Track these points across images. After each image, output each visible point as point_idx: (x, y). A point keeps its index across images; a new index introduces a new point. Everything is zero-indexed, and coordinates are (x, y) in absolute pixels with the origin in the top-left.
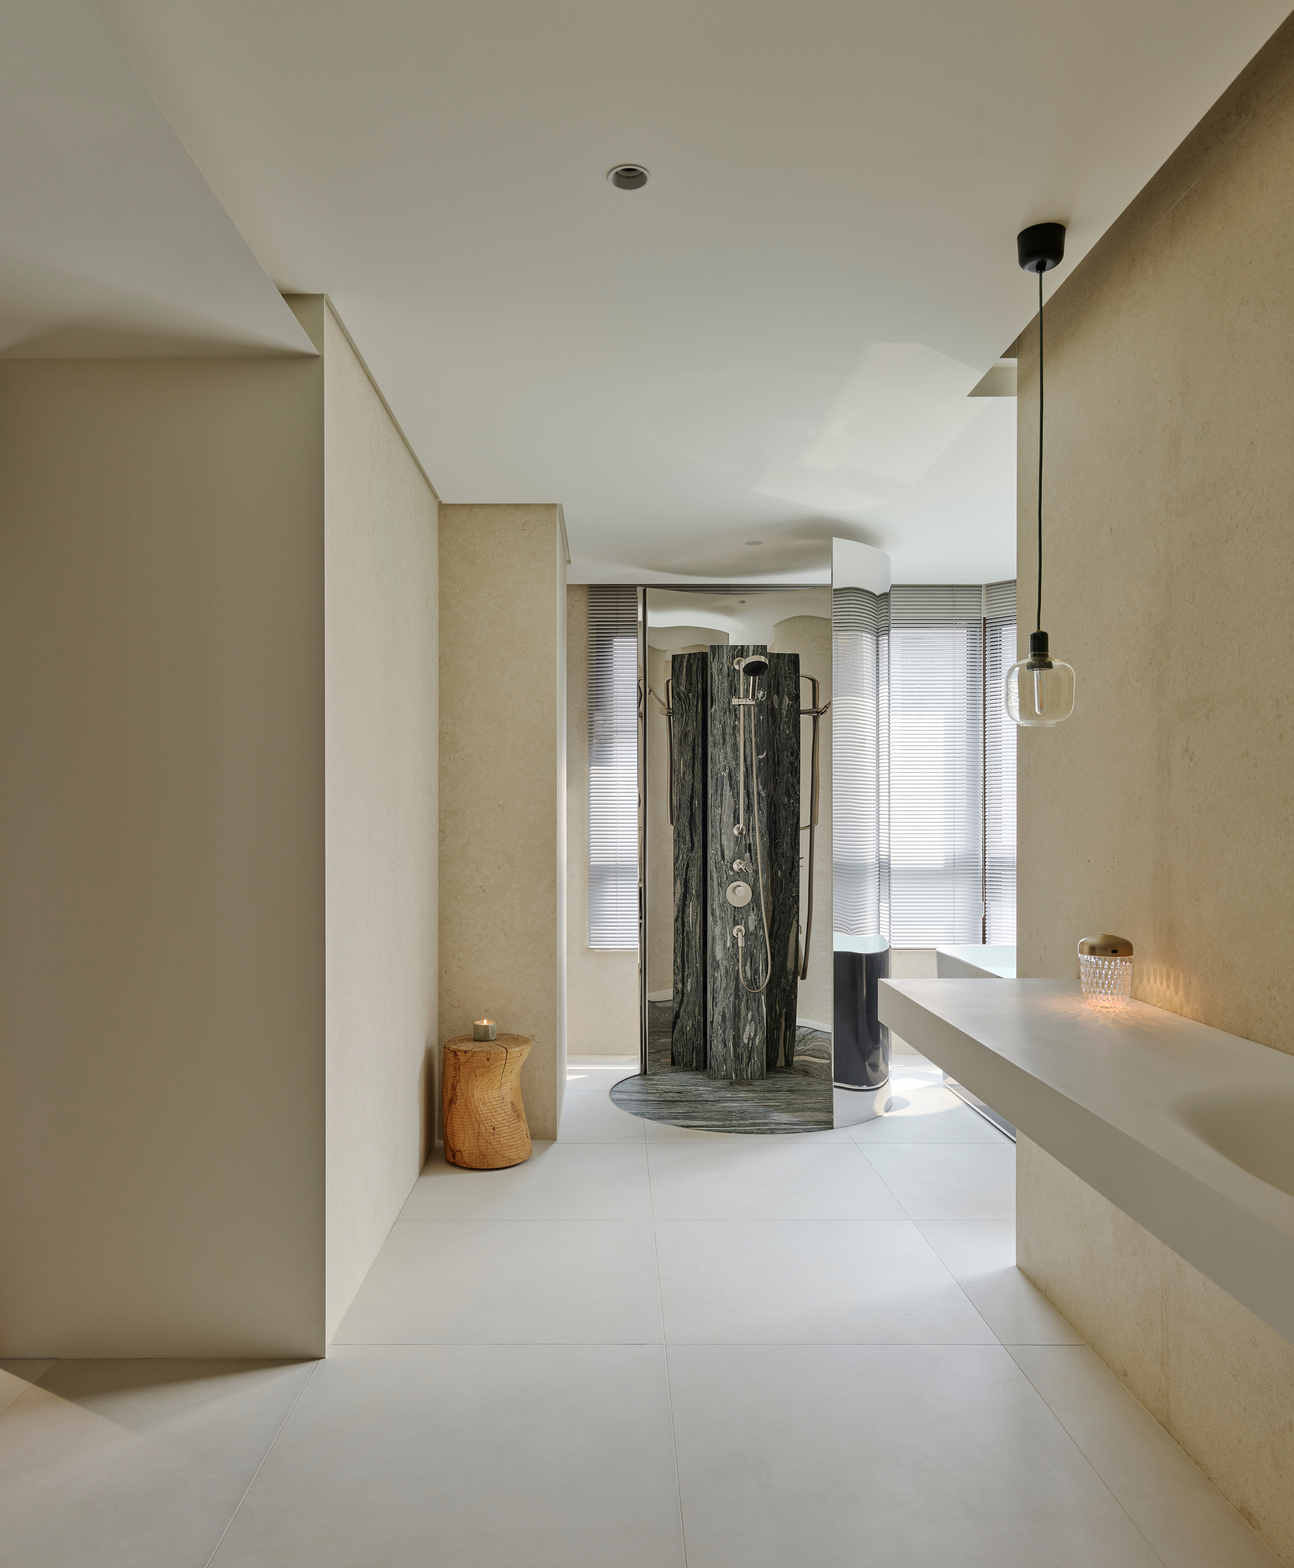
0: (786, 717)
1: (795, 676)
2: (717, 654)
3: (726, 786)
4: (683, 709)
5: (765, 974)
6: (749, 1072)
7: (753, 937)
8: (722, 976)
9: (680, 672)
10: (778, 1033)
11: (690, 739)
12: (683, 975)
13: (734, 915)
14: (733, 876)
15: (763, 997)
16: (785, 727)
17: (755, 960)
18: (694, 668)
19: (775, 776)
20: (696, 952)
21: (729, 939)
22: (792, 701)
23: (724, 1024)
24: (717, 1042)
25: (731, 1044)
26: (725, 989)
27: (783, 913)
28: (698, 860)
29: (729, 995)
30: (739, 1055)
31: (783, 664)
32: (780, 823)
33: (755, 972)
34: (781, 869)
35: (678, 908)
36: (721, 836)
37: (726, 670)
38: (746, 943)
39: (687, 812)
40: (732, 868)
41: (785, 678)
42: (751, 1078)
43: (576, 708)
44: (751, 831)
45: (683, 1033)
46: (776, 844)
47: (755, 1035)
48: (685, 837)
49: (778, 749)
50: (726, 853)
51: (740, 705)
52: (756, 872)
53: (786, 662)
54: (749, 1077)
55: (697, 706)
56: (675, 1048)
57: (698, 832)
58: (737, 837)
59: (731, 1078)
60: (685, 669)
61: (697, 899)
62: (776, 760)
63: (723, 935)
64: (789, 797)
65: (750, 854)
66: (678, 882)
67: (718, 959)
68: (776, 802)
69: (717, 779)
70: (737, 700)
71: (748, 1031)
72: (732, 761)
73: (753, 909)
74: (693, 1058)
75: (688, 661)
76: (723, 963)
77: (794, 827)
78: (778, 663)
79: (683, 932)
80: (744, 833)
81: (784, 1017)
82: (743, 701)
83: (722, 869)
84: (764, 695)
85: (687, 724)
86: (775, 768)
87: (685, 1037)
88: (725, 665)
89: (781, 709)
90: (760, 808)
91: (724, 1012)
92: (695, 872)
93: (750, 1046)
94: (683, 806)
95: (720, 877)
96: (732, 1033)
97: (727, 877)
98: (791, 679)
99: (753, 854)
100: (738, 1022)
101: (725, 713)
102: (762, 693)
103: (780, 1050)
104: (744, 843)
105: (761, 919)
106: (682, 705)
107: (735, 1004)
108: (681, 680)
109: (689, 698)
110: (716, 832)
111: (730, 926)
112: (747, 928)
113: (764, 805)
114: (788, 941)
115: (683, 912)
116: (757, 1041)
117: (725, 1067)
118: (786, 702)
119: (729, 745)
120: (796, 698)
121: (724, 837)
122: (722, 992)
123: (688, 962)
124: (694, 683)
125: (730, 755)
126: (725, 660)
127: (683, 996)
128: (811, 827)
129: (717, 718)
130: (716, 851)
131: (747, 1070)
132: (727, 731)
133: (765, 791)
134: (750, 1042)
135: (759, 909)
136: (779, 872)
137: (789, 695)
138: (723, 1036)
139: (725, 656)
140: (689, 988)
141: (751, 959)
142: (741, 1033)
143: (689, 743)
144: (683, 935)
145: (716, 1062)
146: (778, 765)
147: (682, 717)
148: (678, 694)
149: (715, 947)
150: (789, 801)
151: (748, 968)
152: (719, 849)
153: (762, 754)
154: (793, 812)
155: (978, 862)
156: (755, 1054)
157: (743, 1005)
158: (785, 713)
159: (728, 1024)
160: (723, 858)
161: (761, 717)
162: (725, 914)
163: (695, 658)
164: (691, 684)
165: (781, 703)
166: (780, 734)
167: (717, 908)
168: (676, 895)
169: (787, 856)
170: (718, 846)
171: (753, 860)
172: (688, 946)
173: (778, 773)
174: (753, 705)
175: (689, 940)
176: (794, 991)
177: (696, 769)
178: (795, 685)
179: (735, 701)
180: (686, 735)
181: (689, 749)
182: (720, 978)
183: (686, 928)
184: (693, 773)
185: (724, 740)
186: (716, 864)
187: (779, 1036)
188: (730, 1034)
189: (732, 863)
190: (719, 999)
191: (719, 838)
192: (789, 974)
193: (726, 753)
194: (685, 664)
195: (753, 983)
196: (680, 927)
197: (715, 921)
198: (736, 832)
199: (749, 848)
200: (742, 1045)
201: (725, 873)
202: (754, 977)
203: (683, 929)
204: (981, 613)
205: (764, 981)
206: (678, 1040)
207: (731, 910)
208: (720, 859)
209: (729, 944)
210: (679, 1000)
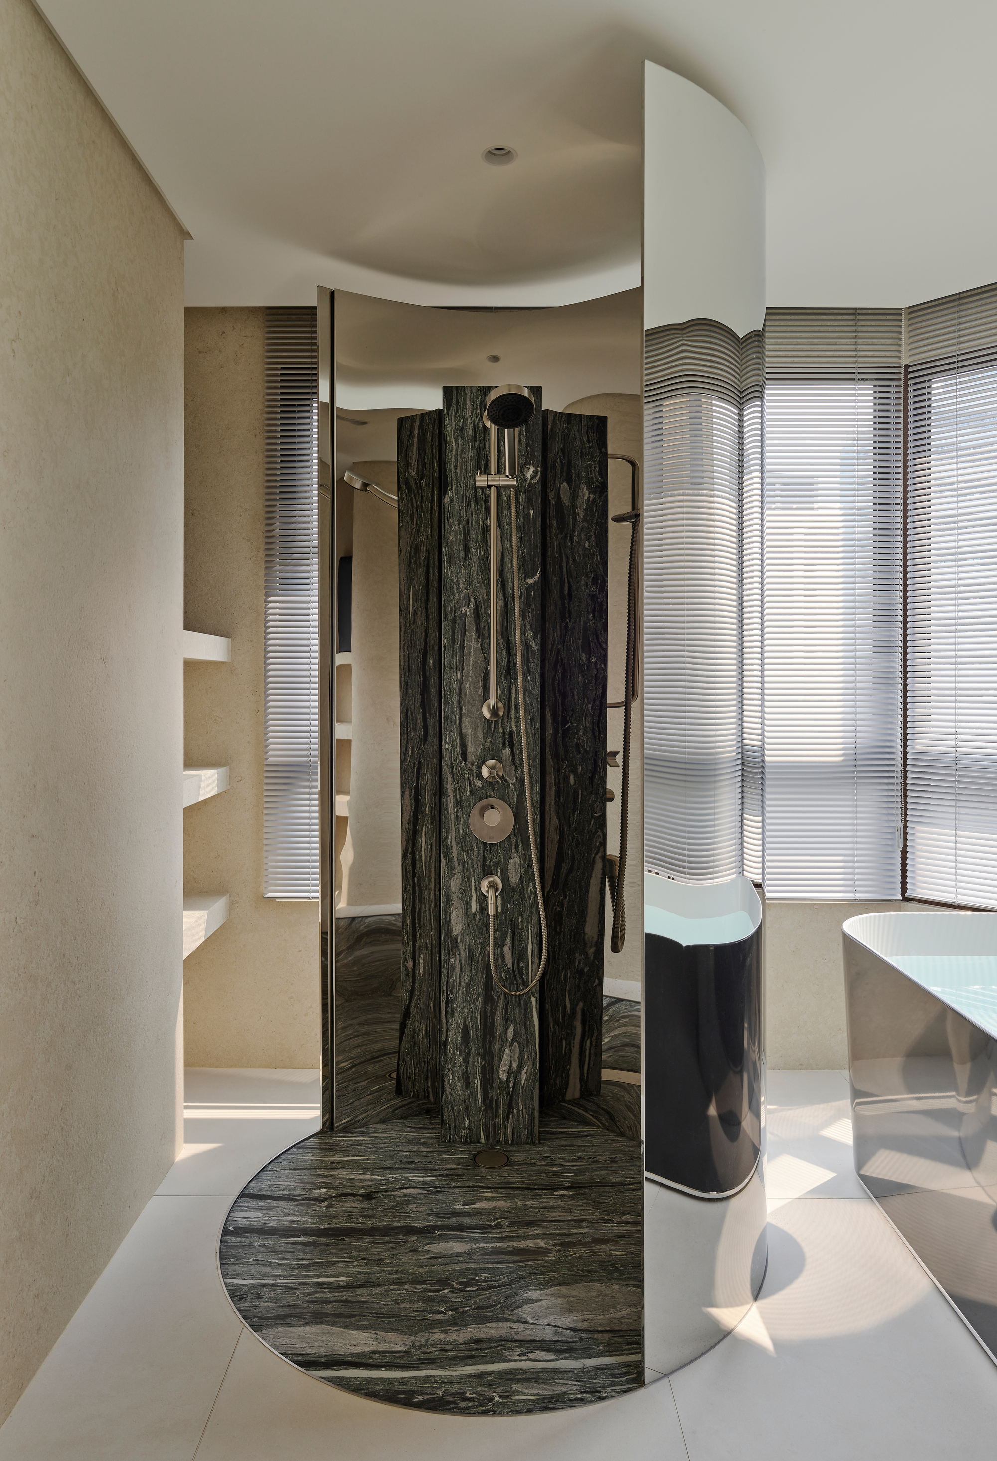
0: (585, 520)
1: (600, 452)
2: (454, 402)
3: (470, 632)
4: (413, 507)
5: (537, 960)
6: (509, 1131)
7: (516, 896)
8: (463, 962)
9: (410, 445)
10: (569, 1044)
11: (423, 555)
12: (414, 945)
13: (484, 858)
14: (483, 788)
15: (533, 1000)
16: (583, 536)
17: (520, 935)
18: (428, 437)
19: (563, 618)
20: (430, 910)
21: (474, 898)
22: (594, 493)
23: (467, 1046)
24: (453, 1078)
25: (478, 1082)
26: (468, 986)
27: (577, 845)
28: (433, 758)
29: (474, 997)
30: (491, 1101)
31: (578, 431)
32: (573, 696)
33: (520, 956)
34: (574, 771)
35: (407, 836)
36: (460, 718)
37: (469, 429)
38: (504, 905)
39: (419, 677)
40: (479, 775)
41: (582, 455)
42: (513, 1141)
43: (246, 510)
44: (513, 711)
45: (415, 1043)
46: (566, 733)
47: (520, 1067)
48: (416, 718)
49: (569, 572)
50: (470, 748)
51: (489, 487)
52: (521, 781)
53: (584, 429)
54: (510, 1139)
55: (432, 500)
56: (402, 1066)
57: (433, 710)
58: (489, 722)
59: (479, 1141)
60: (416, 440)
61: (432, 823)
62: (566, 591)
63: (465, 893)
64: (589, 654)
65: (512, 751)
66: (407, 792)
67: (455, 933)
68: (566, 661)
69: (454, 620)
70: (484, 477)
71: (508, 1059)
72: (481, 587)
73: (517, 847)
74: (428, 1087)
75: (421, 426)
76: (464, 942)
77: (598, 703)
78: (570, 431)
79: (414, 875)
80: (501, 713)
81: (579, 1016)
82: (495, 480)
83: (463, 776)
84: (536, 472)
85: (418, 532)
86: (563, 604)
87: (417, 1049)
88: (469, 421)
89: (574, 506)
90: (529, 671)
91: (465, 1026)
92: (427, 777)
93: (511, 1084)
94: (413, 667)
95: (460, 790)
96: (480, 1062)
97: (471, 791)
98: (592, 457)
99: (516, 751)
100: (490, 1043)
101: (468, 505)
102: (532, 469)
103: (571, 1072)
104: (501, 731)
105: (530, 865)
106: (412, 500)
107: (485, 1012)
108: (411, 458)
109: (421, 488)
110: (453, 713)
111: (477, 875)
112: (505, 879)
113: (535, 664)
114: (587, 891)
115: (414, 844)
116: (524, 1076)
117: (467, 1122)
118: (584, 495)
119: (475, 560)
120: (602, 489)
121: (466, 721)
122: (462, 991)
123: (420, 926)
124: (428, 462)
125: (477, 578)
126: (468, 412)
127: (414, 983)
128: (627, 704)
129: (455, 513)
130: (453, 746)
131: (506, 1128)
132: (472, 535)
133: (538, 641)
134: (512, 1079)
135: (527, 847)
136: (572, 777)
137: (589, 483)
138: (464, 1067)
139: (469, 405)
140: (421, 969)
141: (513, 933)
142: (495, 1063)
143: (422, 562)
144: (414, 881)
145: (451, 1114)
146: (570, 600)
147: (412, 520)
148: (407, 483)
149: (451, 913)
150: (589, 660)
151: (507, 949)
152: (458, 741)
153: (533, 577)
154: (596, 677)
155: (894, 759)
156: (520, 1099)
157: (499, 1014)
158: (582, 514)
159: (473, 1047)
160: (464, 757)
161: (532, 512)
162: (467, 855)
163: (430, 420)
164: (424, 464)
165: (574, 497)
166: (572, 549)
167: (454, 844)
168: (405, 815)
169: (586, 751)
170: (456, 736)
171: (516, 761)
172: (420, 900)
173: (570, 613)
174: (513, 486)
175: (421, 891)
176: (598, 973)
177: (431, 605)
178: (600, 468)
179: (481, 480)
180: (417, 549)
181: (421, 571)
182: (458, 966)
183: (418, 869)
184: (427, 612)
185: (467, 551)
186: (452, 767)
187: (570, 1050)
188: (477, 1064)
189: (479, 767)
190: (458, 1004)
191: (458, 722)
192: (589, 945)
193: (470, 575)
194: (416, 432)
195: (517, 976)
196: (409, 867)
197: (451, 868)
198: (487, 714)
199: (511, 740)
200: (496, 1083)
201: (467, 784)
202: (518, 964)
203: (413, 871)
204: (900, 357)
205: (535, 972)
206: (408, 1054)
207: (478, 848)
208: (459, 759)
209: (474, 907)
210: (409, 988)
